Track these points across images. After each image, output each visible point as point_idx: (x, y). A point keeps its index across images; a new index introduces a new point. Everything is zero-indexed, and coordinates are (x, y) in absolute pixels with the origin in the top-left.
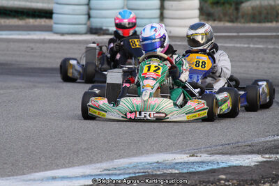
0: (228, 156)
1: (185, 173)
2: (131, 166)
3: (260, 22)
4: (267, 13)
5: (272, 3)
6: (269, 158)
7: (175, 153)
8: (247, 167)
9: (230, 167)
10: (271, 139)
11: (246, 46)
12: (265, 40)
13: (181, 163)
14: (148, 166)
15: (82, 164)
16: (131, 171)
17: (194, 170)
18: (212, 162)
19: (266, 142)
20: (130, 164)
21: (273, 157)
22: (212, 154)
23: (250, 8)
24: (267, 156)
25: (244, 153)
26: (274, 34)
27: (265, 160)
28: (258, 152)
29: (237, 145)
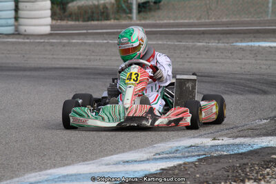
1: (233, 155)
3: (98, 20)
4: (93, 13)
5: (96, 3)
7: (194, 137)
11: (105, 41)
12: (114, 36)
17: (236, 152)
23: (76, 8)
29: (239, 129)
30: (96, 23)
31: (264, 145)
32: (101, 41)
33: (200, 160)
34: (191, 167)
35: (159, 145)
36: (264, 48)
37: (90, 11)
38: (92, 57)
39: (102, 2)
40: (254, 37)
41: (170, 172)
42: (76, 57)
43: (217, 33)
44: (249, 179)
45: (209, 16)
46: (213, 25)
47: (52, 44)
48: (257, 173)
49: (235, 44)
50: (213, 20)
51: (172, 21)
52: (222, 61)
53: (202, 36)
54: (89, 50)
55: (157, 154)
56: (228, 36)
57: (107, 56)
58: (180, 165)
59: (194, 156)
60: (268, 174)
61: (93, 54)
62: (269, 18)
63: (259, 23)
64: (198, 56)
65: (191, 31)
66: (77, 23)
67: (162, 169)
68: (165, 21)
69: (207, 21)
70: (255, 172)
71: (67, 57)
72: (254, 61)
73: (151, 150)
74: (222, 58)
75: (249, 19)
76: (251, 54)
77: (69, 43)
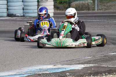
2: (29, 71)
4: (82, 7)
5: (83, 2)
6: (87, 66)
7: (46, 65)
8: (78, 70)
9: (71, 70)
10: (87, 58)
13: (50, 69)
14: (36, 70)
15: (8, 70)
16: (29, 73)
17: (55, 72)
18: (63, 68)
19: (85, 59)
20: (28, 70)
21: (88, 65)
22: (63, 65)
23: (75, 5)
24: (86, 65)
25: (76, 64)
27: (85, 67)
28: (82, 64)
35: (25, 68)
37: (81, 6)
39: (87, 2)
51: (112, 11)
55: (18, 72)
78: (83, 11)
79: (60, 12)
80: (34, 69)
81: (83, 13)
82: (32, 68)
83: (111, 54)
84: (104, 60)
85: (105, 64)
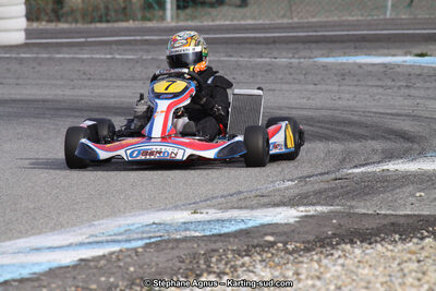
0: (248, 211)
1: (208, 236)
2: (122, 230)
4: (107, 8)
6: (306, 211)
7: (163, 210)
8: (285, 224)
9: (263, 226)
10: (281, 186)
11: (109, 56)
14: (148, 229)
15: (53, 229)
17: (215, 232)
18: (234, 220)
20: (120, 226)
21: (311, 210)
22: (226, 209)
24: (302, 208)
26: (138, 38)
27: (304, 214)
29: (242, 196)
30: (104, 25)
31: (266, 220)
32: (103, 56)
33: (147, 246)
34: (130, 256)
35: (101, 222)
36: (360, 66)
37: (102, 6)
38: (80, 82)
40: (356, 48)
41: (92, 264)
42: (54, 82)
43: (297, 42)
44: (210, 273)
45: (291, 13)
46: (293, 28)
47: (21, 61)
48: (226, 264)
49: (316, 59)
50: (296, 20)
51: (227, 23)
52: (285, 87)
53: (271, 46)
54: (79, 71)
55: (92, 236)
56: (313, 45)
57: (106, 80)
58: (113, 253)
59: (142, 239)
60: (243, 265)
61: (84, 77)
62: (388, 16)
63: (369, 25)
64: (251, 80)
65: (255, 38)
66: (73, 26)
67: (81, 260)
68: (217, 23)
69: (285, 21)
70: (223, 262)
71: (41, 82)
72: (335, 88)
73: (84, 230)
74: (287, 83)
75: (355, 18)
76: (336, 75)
77: (49, 58)
78: (124, 25)
79: (41, 27)
80: (136, 226)
81: (128, 32)
82: (129, 222)
83: (350, 171)
84: (348, 193)
85: (362, 204)
